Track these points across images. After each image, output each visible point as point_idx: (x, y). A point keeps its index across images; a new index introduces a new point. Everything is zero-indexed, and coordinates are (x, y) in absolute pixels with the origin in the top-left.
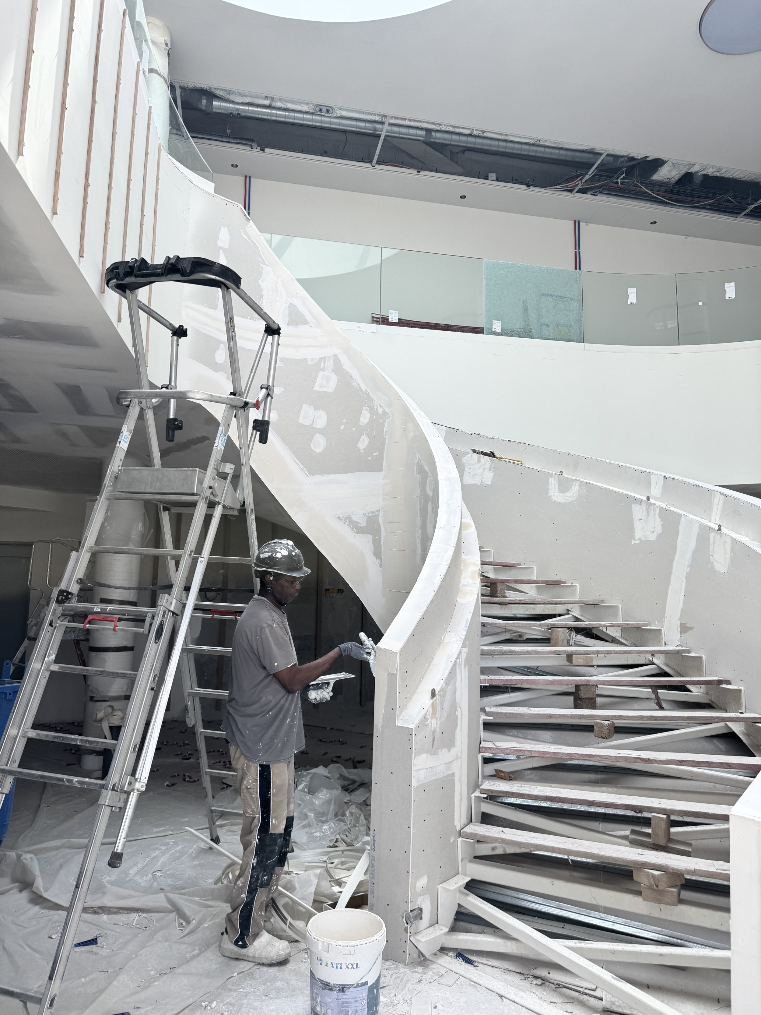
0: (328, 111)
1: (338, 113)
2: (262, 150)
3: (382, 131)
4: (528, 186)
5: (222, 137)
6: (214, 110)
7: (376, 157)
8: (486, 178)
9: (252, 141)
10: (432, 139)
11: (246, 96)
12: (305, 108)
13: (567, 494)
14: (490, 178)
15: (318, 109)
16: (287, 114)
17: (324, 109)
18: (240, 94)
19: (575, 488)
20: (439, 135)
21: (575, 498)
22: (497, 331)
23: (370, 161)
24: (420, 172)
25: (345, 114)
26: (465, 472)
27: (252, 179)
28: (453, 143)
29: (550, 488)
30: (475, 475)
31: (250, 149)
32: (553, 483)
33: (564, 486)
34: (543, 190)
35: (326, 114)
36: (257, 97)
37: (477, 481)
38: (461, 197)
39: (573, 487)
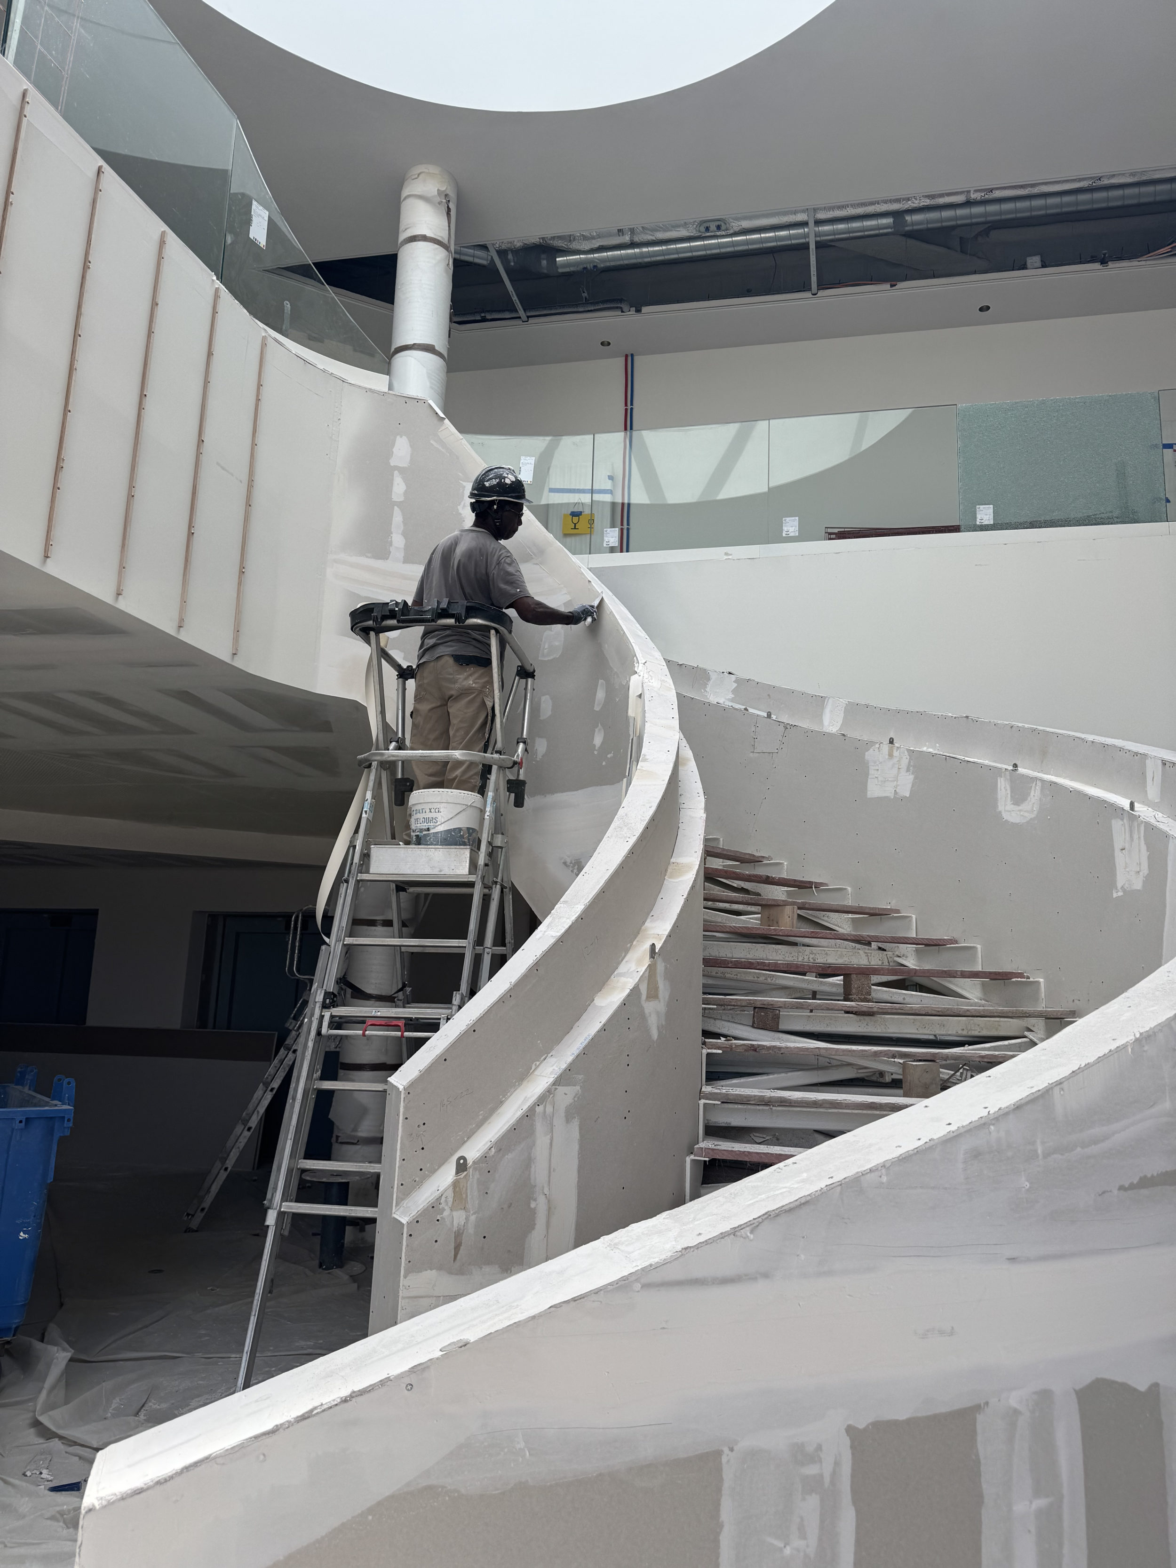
0: (719, 228)
1: (736, 226)
2: (638, 311)
3: (808, 237)
4: (1103, 262)
5: (577, 306)
6: (560, 270)
7: (814, 279)
8: (1024, 267)
9: (621, 301)
10: (907, 226)
11: (593, 238)
12: (683, 233)
13: (1025, 806)
14: (1029, 265)
15: (703, 229)
16: (664, 248)
17: (713, 227)
18: (585, 238)
19: (1035, 794)
20: (917, 217)
21: (1035, 812)
22: (986, 523)
23: (805, 287)
24: (895, 285)
25: (746, 224)
26: (870, 777)
27: (636, 358)
28: (959, 222)
29: (999, 797)
30: (885, 781)
31: (620, 313)
32: (1003, 786)
33: (1019, 793)
34: (1135, 263)
35: (718, 233)
36: (609, 235)
37: (888, 791)
38: (981, 309)
39: (1032, 793)
